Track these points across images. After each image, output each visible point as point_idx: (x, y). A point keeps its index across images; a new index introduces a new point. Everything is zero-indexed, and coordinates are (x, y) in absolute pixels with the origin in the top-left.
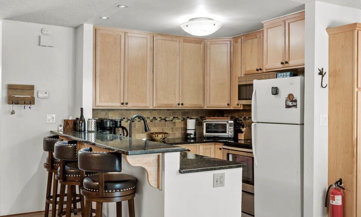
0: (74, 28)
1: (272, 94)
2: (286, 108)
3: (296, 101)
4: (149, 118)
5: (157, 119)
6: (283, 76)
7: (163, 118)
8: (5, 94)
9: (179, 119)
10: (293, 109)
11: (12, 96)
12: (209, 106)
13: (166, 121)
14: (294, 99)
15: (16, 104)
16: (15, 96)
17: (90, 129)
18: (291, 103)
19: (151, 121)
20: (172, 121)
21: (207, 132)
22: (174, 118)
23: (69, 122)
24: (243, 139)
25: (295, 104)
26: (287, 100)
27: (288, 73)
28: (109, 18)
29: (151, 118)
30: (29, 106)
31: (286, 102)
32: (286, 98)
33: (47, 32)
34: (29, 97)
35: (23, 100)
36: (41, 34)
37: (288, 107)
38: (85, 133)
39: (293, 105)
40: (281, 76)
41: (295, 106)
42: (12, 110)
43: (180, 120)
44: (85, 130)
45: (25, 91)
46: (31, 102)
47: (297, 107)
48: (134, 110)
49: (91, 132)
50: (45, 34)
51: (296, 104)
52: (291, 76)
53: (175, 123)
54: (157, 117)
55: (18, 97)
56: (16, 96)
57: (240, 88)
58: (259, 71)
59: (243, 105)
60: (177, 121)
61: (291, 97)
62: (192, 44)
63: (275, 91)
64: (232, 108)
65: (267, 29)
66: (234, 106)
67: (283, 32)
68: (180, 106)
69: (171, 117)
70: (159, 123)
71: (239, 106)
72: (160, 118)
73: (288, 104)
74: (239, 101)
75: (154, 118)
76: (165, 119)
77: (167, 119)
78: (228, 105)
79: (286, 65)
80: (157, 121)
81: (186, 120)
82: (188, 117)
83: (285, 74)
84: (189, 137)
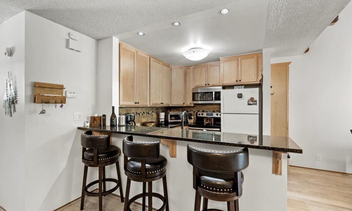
0: (96, 40)
1: (238, 97)
3: (256, 101)
4: (141, 112)
5: (145, 113)
6: (239, 88)
7: (148, 112)
8: (29, 93)
9: (154, 113)
10: (254, 106)
11: (41, 95)
12: (173, 104)
13: (149, 114)
14: (254, 100)
15: (46, 103)
16: (44, 94)
17: (121, 124)
18: (251, 102)
19: (142, 115)
20: (151, 114)
21: (170, 120)
22: (152, 112)
23: (96, 119)
24: (193, 122)
25: (255, 103)
27: (243, 87)
28: (145, 33)
29: (142, 112)
30: (60, 105)
32: (248, 99)
33: (75, 37)
34: (60, 96)
35: (54, 99)
36: (68, 38)
37: (249, 104)
38: (116, 127)
41: (256, 104)
42: (42, 110)
43: (155, 113)
44: (116, 125)
45: (54, 90)
46: (62, 101)
48: (134, 107)
49: (123, 126)
50: (73, 38)
53: (153, 115)
54: (145, 112)
55: (48, 96)
56: (46, 95)
57: (194, 94)
58: (207, 85)
59: (194, 104)
60: (154, 114)
61: (252, 99)
62: (166, 67)
63: (240, 96)
64: (185, 105)
65: (224, 62)
66: (187, 104)
67: (237, 64)
68: (162, 104)
69: (151, 112)
70: (146, 116)
71: (191, 104)
72: (146, 112)
73: (249, 103)
74: (193, 102)
75: (144, 112)
76: (148, 113)
77: (149, 113)
78: (184, 104)
79: (239, 82)
80: (145, 115)
81: (158, 113)
82: (158, 111)
83: (240, 87)
84: (162, 123)
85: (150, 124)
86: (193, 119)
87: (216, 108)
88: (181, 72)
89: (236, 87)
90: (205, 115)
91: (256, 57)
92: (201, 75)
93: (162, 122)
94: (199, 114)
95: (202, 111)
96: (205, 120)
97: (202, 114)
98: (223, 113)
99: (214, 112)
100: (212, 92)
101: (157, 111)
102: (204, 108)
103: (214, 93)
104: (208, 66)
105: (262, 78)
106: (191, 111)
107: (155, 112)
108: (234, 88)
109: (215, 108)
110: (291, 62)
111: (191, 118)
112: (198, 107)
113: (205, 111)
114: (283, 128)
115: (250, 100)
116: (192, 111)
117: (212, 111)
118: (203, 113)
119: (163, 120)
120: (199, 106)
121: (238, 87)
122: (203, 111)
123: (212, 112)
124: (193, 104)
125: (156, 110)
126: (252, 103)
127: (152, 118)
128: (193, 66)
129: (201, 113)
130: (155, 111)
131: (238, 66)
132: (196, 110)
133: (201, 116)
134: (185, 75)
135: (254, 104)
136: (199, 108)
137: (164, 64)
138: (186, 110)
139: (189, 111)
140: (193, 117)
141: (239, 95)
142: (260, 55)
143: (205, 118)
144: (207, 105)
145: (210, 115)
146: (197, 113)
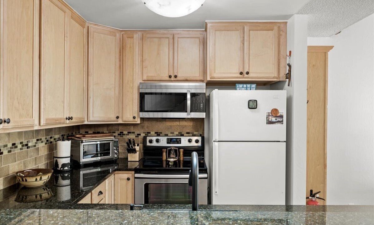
1: (249, 108)
2: (267, 124)
3: (282, 117)
4: (6, 146)
5: (16, 147)
6: (247, 89)
7: (25, 143)
9: (42, 142)
10: (278, 125)
13: (29, 147)
14: (279, 114)
19: (9, 152)
20: (35, 146)
21: (84, 157)
22: (38, 140)
25: (280, 120)
26: (269, 116)
27: (254, 86)
29: (10, 145)
31: (267, 118)
32: (267, 113)
37: (269, 123)
39: (277, 120)
40: (243, 87)
41: (281, 122)
43: (44, 143)
47: (283, 124)
51: (282, 120)
52: (256, 89)
53: (38, 149)
54: (17, 142)
57: (142, 96)
58: (173, 78)
59: (141, 118)
60: (41, 145)
61: (275, 112)
62: (77, 25)
63: (253, 105)
64: (120, 121)
65: (216, 31)
66: (124, 119)
67: (242, 39)
68: (68, 121)
69: (35, 140)
70: (20, 152)
71: (136, 119)
72: (21, 143)
73: (270, 120)
74: (141, 113)
75: (14, 144)
76: (27, 145)
77: (30, 144)
78: (118, 118)
79: (246, 76)
80: (17, 151)
81: (51, 142)
82: (51, 138)
83: (249, 86)
84: (66, 168)
85: (38, 178)
86: (138, 153)
87: (186, 126)
88: (112, 43)
89: (241, 86)
90: (163, 142)
91: (276, 28)
92: (158, 54)
93: (64, 165)
94: (151, 141)
95: (156, 133)
96: (164, 154)
97: (157, 141)
98: (218, 141)
99: (182, 135)
100: (185, 95)
101: (48, 137)
102: (160, 127)
103: (189, 96)
104: (176, 36)
105: (290, 71)
106: (129, 133)
107: (45, 141)
108: (235, 89)
109: (184, 127)
110: (334, 46)
111: (134, 151)
112: (146, 124)
113: (163, 134)
114: (318, 165)
115: (270, 114)
116: (134, 133)
117: (177, 133)
118: (159, 138)
119: (67, 161)
120: (150, 123)
121: (245, 86)
122: (158, 134)
123: (177, 135)
124: (139, 119)
125: (47, 135)
126: (274, 119)
127: (36, 158)
128: (140, 33)
129: (154, 139)
130: (43, 139)
131: (244, 44)
132: (143, 131)
133: (155, 144)
134: (122, 49)
135: (279, 122)
136: (147, 127)
137: (74, 17)
138: (118, 130)
139: (125, 132)
140: (137, 148)
141: (251, 103)
142: (282, 26)
143: (165, 150)
144: (166, 121)
145: (174, 142)
146: (145, 138)
